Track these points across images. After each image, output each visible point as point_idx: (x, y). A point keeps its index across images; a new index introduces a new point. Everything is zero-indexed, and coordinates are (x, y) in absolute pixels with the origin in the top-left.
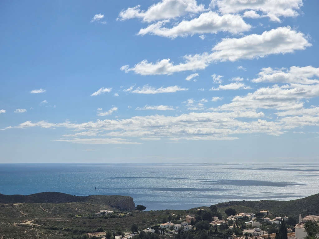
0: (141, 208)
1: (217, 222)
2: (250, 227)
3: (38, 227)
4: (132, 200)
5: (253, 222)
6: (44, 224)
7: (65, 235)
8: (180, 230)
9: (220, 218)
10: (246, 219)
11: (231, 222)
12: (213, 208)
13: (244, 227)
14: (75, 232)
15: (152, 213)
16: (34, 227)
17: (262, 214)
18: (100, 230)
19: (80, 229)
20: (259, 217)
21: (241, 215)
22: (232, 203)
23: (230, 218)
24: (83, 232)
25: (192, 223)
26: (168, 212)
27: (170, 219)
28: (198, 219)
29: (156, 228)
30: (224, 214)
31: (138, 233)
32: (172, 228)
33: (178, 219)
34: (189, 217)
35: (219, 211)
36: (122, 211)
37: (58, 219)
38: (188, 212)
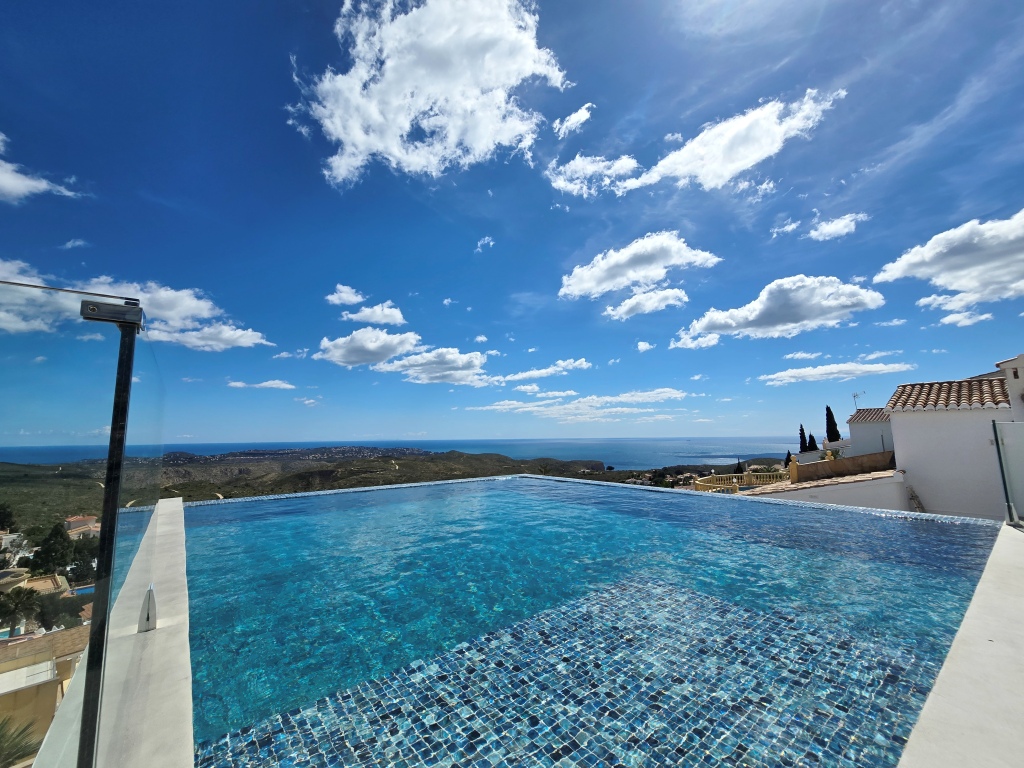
0: (610, 468)
9: (671, 476)
10: (691, 477)
12: (665, 469)
15: (619, 472)
21: (688, 475)
23: (679, 477)
25: (650, 479)
26: (631, 472)
27: (633, 476)
28: (655, 476)
32: (635, 482)
33: (639, 476)
34: (647, 475)
38: (646, 472)
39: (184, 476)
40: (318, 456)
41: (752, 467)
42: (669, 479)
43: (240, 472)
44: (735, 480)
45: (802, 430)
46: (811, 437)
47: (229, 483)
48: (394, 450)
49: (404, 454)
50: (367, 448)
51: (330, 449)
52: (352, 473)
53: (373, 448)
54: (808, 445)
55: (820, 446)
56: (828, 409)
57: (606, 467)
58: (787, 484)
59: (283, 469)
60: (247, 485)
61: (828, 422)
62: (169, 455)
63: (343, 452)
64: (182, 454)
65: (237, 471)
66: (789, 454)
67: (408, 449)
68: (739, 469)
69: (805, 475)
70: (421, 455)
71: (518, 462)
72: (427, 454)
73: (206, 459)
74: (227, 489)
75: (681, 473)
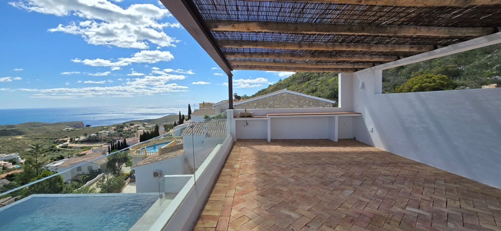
0: (88, 126)
1: (126, 129)
2: (141, 129)
3: (26, 139)
4: (82, 123)
5: (142, 127)
6: (30, 137)
7: (45, 141)
8: (109, 133)
9: (127, 127)
10: (138, 126)
11: (132, 128)
12: (124, 123)
13: (138, 130)
14: (51, 139)
15: (95, 128)
16: (23, 139)
17: (145, 124)
18: (67, 137)
19: (54, 137)
20: (144, 125)
21: (136, 125)
22: (132, 121)
23: (131, 127)
24: (56, 139)
25: (115, 130)
26: (102, 127)
27: (104, 129)
28: (117, 128)
29: (97, 133)
30: (129, 125)
31: (88, 136)
32: (105, 133)
33: (107, 129)
34: (113, 128)
35: (126, 124)
36: (78, 128)
37: (39, 134)
38: (112, 126)
57: (85, 125)
75: (133, 125)
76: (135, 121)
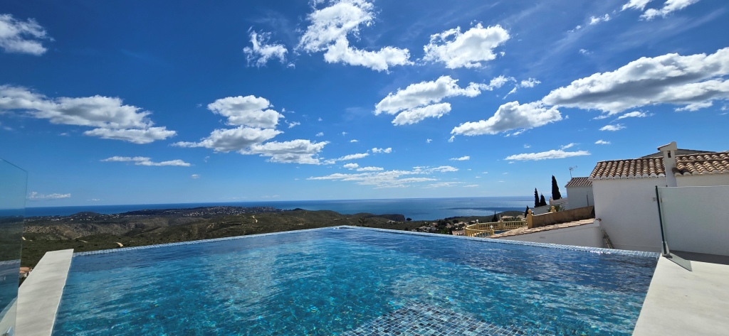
0: (409, 219)
4: (403, 216)
8: (430, 230)
9: (450, 224)
10: (463, 225)
12: (446, 219)
15: (415, 222)
21: (461, 223)
22: (455, 217)
23: (455, 224)
25: (436, 226)
26: (423, 222)
27: (424, 225)
28: (439, 224)
30: (452, 222)
32: (426, 229)
33: (428, 225)
35: (450, 221)
38: (433, 222)
39: (91, 230)
40: (197, 213)
41: (504, 217)
42: (449, 226)
43: (136, 226)
44: (492, 227)
45: (536, 192)
46: (542, 197)
47: (127, 235)
48: (254, 209)
49: (262, 211)
50: (234, 208)
51: (206, 208)
52: (223, 226)
53: (238, 208)
54: (540, 202)
55: (547, 202)
56: (553, 178)
57: (406, 219)
58: (525, 229)
59: (170, 223)
60: (142, 236)
61: (553, 187)
62: (79, 215)
63: (216, 211)
64: (90, 214)
65: (133, 226)
66: (528, 208)
67: (264, 208)
68: (495, 218)
69: (537, 223)
70: (274, 212)
71: (344, 216)
72: (278, 211)
73: (109, 217)
74: (126, 239)
75: (457, 222)
76: (458, 217)
